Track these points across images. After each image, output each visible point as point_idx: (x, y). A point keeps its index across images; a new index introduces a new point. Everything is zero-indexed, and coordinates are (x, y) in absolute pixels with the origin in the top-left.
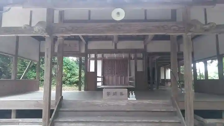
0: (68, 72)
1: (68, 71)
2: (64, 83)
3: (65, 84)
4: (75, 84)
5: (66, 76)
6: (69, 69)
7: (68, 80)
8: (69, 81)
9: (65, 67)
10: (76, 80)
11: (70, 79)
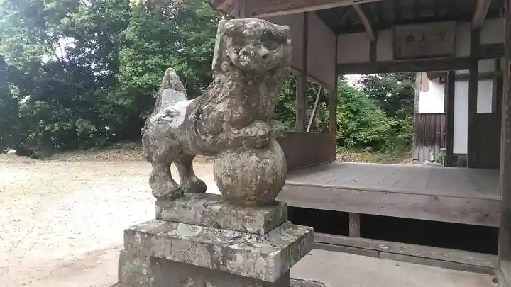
0: (350, 118)
1: (351, 115)
2: (341, 142)
3: (343, 146)
4: (369, 148)
5: (345, 127)
6: (352, 111)
7: (351, 136)
8: (354, 139)
9: (344, 106)
10: (373, 137)
11: (356, 135)
